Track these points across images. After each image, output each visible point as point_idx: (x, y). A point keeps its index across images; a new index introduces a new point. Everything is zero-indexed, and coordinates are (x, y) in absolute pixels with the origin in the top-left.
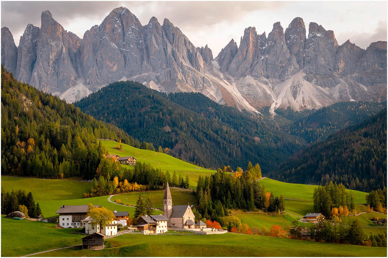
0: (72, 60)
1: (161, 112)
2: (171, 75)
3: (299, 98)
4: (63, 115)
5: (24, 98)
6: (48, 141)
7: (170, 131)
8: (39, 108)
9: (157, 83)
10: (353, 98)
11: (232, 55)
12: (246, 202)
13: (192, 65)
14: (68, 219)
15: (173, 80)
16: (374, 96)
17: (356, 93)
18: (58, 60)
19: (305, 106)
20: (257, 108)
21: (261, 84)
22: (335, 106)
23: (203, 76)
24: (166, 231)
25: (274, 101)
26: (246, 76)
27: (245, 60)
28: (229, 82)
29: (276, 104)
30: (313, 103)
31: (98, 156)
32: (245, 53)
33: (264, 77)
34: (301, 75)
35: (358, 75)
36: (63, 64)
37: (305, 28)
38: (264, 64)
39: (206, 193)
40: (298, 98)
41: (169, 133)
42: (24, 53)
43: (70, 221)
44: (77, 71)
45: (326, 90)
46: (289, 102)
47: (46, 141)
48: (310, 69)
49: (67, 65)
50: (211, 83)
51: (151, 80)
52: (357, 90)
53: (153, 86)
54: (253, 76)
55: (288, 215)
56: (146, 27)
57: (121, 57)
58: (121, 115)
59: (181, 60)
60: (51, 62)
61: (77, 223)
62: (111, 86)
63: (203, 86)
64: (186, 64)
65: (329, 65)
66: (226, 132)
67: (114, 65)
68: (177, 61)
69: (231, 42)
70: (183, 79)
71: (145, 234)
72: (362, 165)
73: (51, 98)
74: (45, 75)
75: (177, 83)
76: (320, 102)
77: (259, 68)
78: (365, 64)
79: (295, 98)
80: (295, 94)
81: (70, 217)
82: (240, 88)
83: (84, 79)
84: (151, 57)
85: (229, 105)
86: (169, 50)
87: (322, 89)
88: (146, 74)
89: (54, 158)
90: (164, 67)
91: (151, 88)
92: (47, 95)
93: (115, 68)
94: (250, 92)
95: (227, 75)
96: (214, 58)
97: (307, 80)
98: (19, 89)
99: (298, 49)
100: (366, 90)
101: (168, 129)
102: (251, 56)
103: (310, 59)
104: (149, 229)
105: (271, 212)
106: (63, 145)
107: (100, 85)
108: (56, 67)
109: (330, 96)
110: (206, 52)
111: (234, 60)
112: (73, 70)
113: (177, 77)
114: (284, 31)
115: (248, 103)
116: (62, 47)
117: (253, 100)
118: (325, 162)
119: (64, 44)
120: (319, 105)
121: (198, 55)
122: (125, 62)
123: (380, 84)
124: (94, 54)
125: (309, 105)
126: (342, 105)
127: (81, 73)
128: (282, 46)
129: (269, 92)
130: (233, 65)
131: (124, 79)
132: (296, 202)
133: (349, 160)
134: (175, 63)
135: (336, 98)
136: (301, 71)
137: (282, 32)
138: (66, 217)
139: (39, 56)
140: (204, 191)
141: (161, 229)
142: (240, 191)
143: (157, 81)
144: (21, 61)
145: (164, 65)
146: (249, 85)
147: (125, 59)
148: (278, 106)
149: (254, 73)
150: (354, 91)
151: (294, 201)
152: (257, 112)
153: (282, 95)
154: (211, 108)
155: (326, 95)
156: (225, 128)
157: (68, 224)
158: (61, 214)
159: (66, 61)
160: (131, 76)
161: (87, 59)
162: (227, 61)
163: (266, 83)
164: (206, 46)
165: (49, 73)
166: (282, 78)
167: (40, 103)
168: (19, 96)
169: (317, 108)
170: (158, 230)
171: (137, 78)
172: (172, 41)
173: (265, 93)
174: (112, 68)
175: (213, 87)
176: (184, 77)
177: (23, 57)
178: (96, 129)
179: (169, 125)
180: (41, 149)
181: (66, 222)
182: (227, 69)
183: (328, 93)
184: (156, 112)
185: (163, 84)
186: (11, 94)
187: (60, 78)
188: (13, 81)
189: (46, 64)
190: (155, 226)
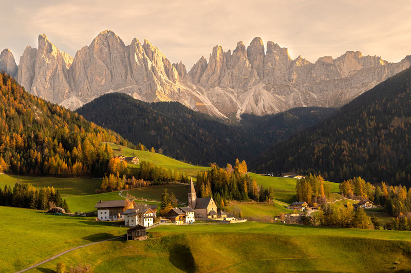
0: (65, 76)
1: (147, 119)
2: (152, 87)
3: (261, 104)
4: (70, 122)
5: (35, 108)
6: (61, 145)
7: (155, 134)
8: (48, 116)
9: (139, 95)
10: (305, 104)
11: (202, 69)
12: (241, 194)
13: (169, 79)
14: (105, 213)
15: (153, 92)
16: (323, 102)
17: (307, 100)
18: (54, 76)
19: (266, 112)
20: (225, 114)
21: (228, 94)
22: (291, 111)
23: (179, 87)
24: (194, 221)
25: (239, 108)
26: (215, 87)
27: (213, 73)
28: (201, 93)
29: (241, 110)
30: (272, 109)
31: (107, 157)
32: (213, 68)
33: (230, 87)
34: (261, 86)
35: (308, 85)
36: (59, 79)
37: (263, 46)
38: (230, 77)
39: (207, 186)
40: (259, 105)
41: (154, 136)
42: (23, 70)
43: (108, 215)
44: (70, 85)
45: (282, 98)
46: (252, 109)
47: (58, 145)
48: (268, 80)
49: (62, 81)
50: (186, 93)
51: (134, 92)
52: (308, 98)
53: (136, 96)
54: (220, 87)
55: (277, 204)
56: (129, 47)
57: (108, 72)
58: (112, 122)
59: (160, 74)
60: (48, 78)
61: (114, 216)
62: (102, 97)
63: (179, 96)
64: (164, 77)
65: (284, 77)
66: (203, 135)
67: (102, 80)
68: (156, 75)
69: (201, 58)
70: (161, 91)
71: (177, 224)
72: (322, 160)
73: (58, 108)
74: (43, 89)
75: (157, 94)
76: (278, 108)
77: (226, 81)
78: (314, 75)
79: (257, 105)
80: (257, 102)
81: (108, 211)
82: (210, 97)
83: (77, 92)
84: (134, 72)
85: (202, 111)
86: (149, 66)
87: (279, 97)
88: (130, 87)
89: (68, 160)
90: (146, 80)
91: (135, 98)
92: (54, 105)
93: (103, 82)
94: (219, 101)
95: (199, 87)
96: (187, 72)
97: (267, 90)
98: (30, 100)
99: (258, 64)
100: (316, 97)
101: (153, 133)
102: (219, 69)
103: (269, 72)
104: (180, 220)
105: (262, 201)
106: (75, 147)
107: (90, 96)
108: (52, 82)
109: (286, 103)
110: (180, 67)
111: (204, 74)
112: (67, 85)
113: (157, 89)
114: (246, 48)
115: (217, 110)
116: (57, 65)
117: (221, 107)
118: (291, 159)
119: (58, 62)
120: (277, 110)
121: (174, 70)
122: (112, 77)
123: (327, 92)
124: (85, 70)
125: (269, 110)
126: (297, 111)
127: (73, 87)
128: (245, 62)
129: (234, 100)
130: (204, 78)
131: (111, 91)
132: (280, 193)
133: (311, 155)
134: (155, 77)
135: (291, 104)
136: (261, 82)
137: (244, 49)
138: (103, 211)
139: (37, 73)
140: (205, 185)
141: (190, 219)
142: (235, 184)
143: (139, 93)
144: (21, 78)
145: (146, 79)
146: (218, 95)
147: (112, 75)
148: (243, 112)
149: (222, 85)
150: (306, 99)
151: (278, 191)
152: (225, 117)
153: (246, 103)
154: (187, 114)
155: (283, 102)
156: (201, 131)
157: (106, 217)
158: (99, 209)
159: (61, 77)
160: (117, 89)
161: (79, 75)
162: (199, 74)
163: (232, 93)
164: (181, 62)
165: (46, 87)
166: (245, 89)
167: (49, 112)
168: (31, 107)
169: (275, 113)
170: (187, 220)
171: (123, 90)
172: (151, 58)
173: (232, 102)
174: (100, 82)
175: (187, 96)
176: (162, 89)
177: (23, 74)
178: (99, 134)
179: (154, 130)
180: (55, 152)
181: (103, 215)
182: (199, 81)
183: (284, 100)
184: (143, 119)
185: (145, 95)
186: (23, 104)
187: (56, 91)
188: (25, 94)
189: (43, 79)
190: (184, 217)
